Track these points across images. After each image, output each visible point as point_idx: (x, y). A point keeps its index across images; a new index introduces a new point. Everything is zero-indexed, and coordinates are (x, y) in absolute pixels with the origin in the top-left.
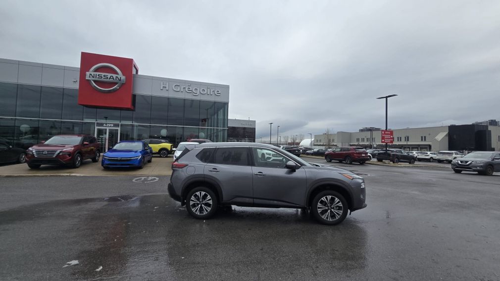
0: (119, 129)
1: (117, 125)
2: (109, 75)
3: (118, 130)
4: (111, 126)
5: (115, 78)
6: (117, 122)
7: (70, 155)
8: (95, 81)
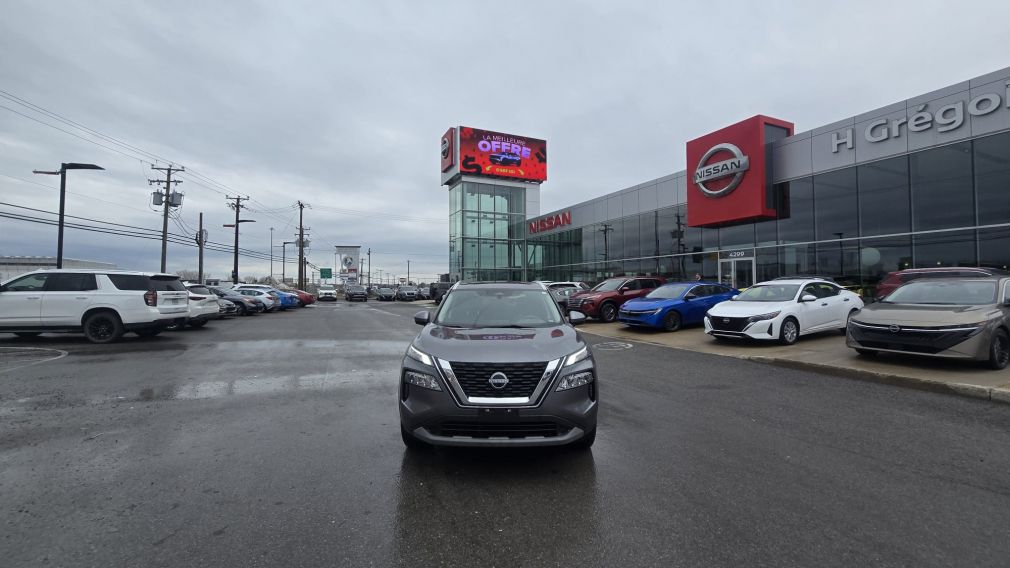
0: (753, 259)
1: (748, 253)
2: (720, 164)
3: (750, 262)
4: (740, 257)
5: (729, 167)
6: (751, 247)
7: (593, 304)
8: (705, 183)
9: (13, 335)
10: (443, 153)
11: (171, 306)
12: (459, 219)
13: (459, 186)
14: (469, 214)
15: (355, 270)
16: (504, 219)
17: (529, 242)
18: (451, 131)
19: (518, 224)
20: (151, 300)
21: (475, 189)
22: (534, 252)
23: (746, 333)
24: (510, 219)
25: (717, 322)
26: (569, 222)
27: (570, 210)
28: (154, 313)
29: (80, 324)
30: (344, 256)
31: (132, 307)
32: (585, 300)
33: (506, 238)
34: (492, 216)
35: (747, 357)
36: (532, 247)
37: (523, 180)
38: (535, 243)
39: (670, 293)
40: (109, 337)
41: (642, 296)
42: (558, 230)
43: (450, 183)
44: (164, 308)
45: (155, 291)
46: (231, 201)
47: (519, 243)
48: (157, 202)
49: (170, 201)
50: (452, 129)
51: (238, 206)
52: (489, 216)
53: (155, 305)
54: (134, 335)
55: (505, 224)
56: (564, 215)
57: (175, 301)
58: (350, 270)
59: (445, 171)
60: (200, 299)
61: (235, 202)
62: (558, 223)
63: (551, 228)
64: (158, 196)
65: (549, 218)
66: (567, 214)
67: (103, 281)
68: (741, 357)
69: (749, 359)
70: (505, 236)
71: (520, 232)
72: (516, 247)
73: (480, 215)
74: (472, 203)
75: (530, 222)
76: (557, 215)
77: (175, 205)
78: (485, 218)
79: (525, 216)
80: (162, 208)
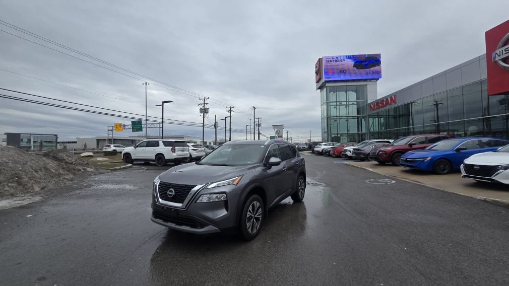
7: (386, 154)
8: (504, 60)
9: (143, 162)
10: (316, 73)
11: (181, 153)
12: (325, 107)
13: (325, 89)
14: (331, 104)
15: (281, 137)
16: (353, 104)
17: (370, 116)
18: (320, 60)
19: (362, 107)
20: (174, 151)
21: (335, 90)
22: (373, 123)
23: (494, 178)
24: (357, 104)
25: (470, 169)
26: (395, 102)
27: (395, 94)
28: (174, 155)
29: (154, 159)
30: (276, 130)
31: (168, 153)
32: (380, 151)
33: (356, 115)
34: (345, 103)
35: (483, 198)
36: (372, 119)
37: (365, 80)
38: (373, 117)
39: (444, 146)
40: (162, 164)
41: (423, 148)
42: (388, 107)
43: (321, 88)
44: (178, 153)
45: (175, 147)
46: (228, 109)
47: (364, 117)
48: (201, 112)
49: (204, 111)
50: (320, 59)
51: (230, 111)
52: (343, 103)
53: (175, 152)
55: (355, 107)
56: (391, 98)
57: (183, 151)
58: (279, 137)
59: (318, 82)
60: (196, 150)
61: (229, 109)
62: (387, 103)
63: (383, 107)
64: (201, 109)
65: (382, 100)
66: (393, 97)
67: (161, 143)
68: (478, 198)
69: (485, 201)
70: (355, 114)
71: (364, 111)
72: (363, 120)
73: (338, 104)
74: (333, 97)
75: (370, 105)
76: (386, 98)
77: (207, 113)
78: (341, 105)
79: (366, 101)
80: (202, 114)
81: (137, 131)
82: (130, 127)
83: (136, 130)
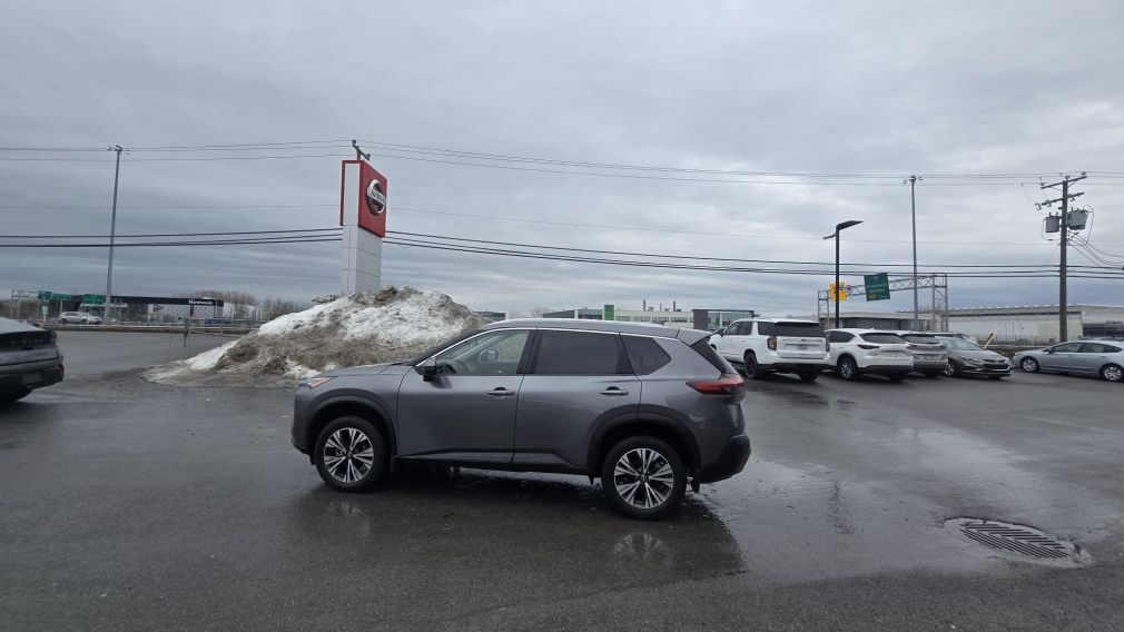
20: (772, 345)
44: (786, 352)
45: (775, 338)
48: (1051, 229)
49: (1067, 223)
53: (775, 349)
54: (797, 377)
57: (801, 346)
64: (1052, 221)
67: (755, 327)
77: (1077, 227)
80: (1057, 236)
81: (877, 299)
82: (862, 289)
83: (874, 296)
